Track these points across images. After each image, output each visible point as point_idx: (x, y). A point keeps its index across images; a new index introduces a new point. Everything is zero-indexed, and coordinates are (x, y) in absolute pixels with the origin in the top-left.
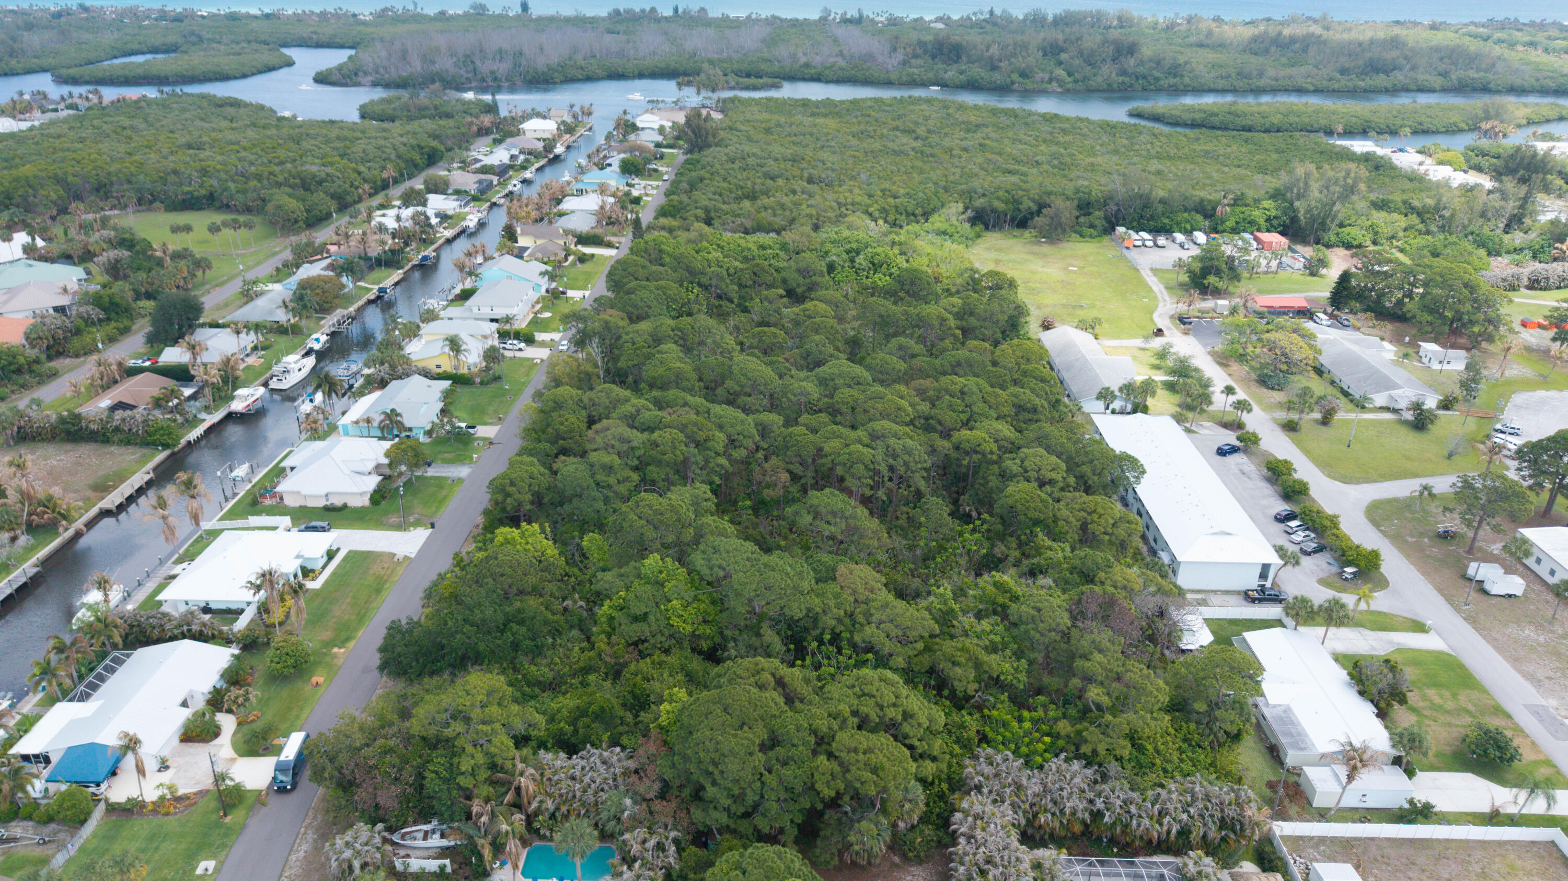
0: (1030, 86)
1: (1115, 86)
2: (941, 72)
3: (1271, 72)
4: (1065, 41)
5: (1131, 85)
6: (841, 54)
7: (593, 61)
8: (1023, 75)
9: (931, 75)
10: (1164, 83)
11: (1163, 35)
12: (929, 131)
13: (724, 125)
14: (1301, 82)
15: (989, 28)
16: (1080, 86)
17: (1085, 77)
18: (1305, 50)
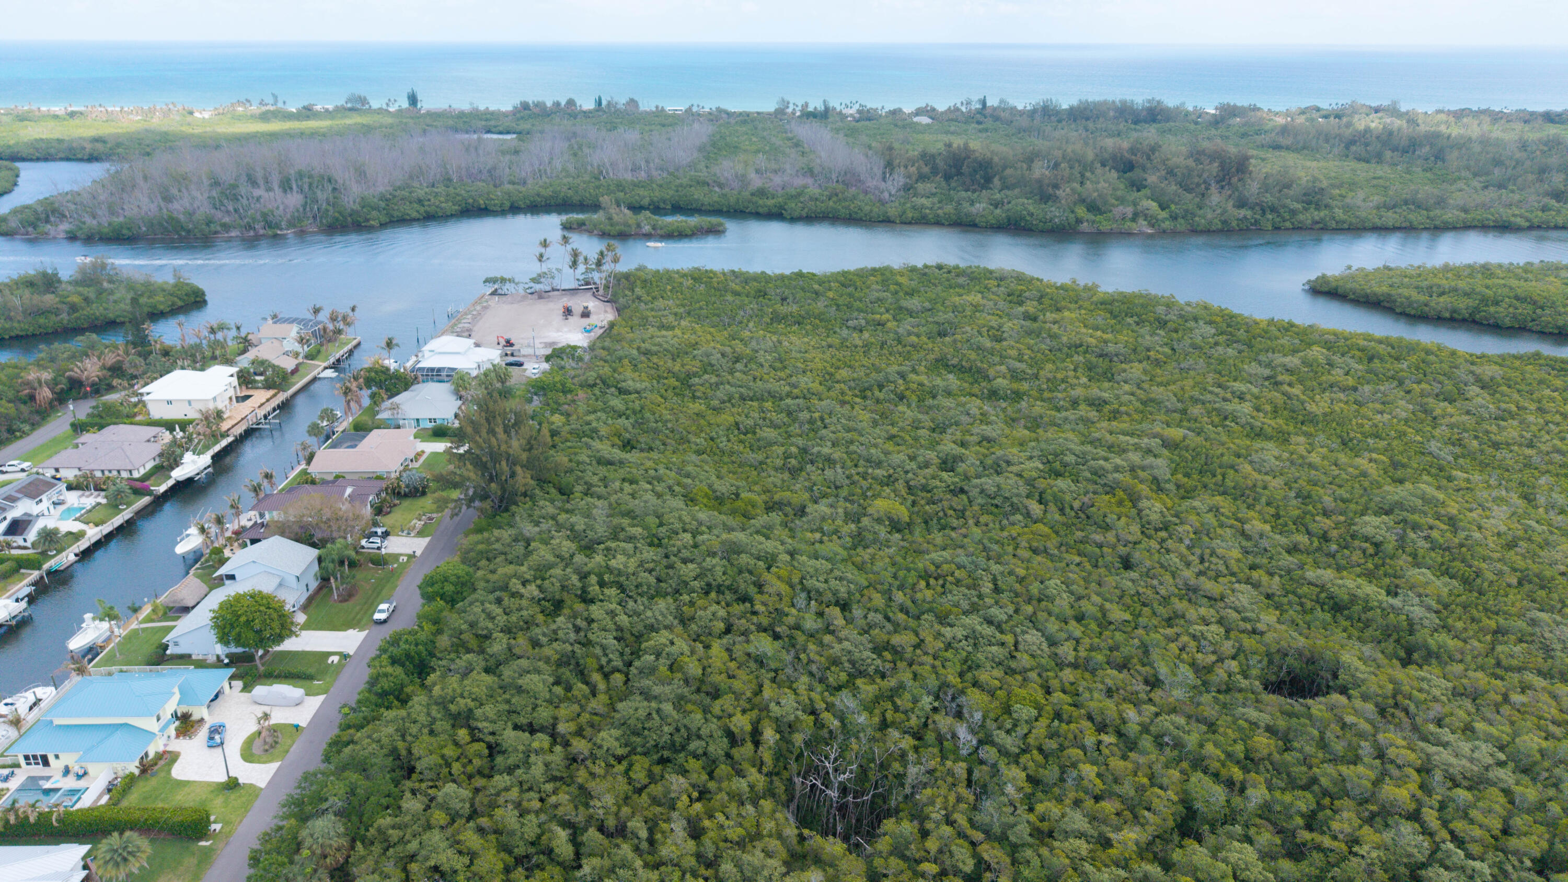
0: (1106, 226)
1: (1234, 224)
2: (966, 205)
3: (1457, 199)
4: (1133, 151)
5: (1256, 222)
6: (810, 172)
7: (441, 189)
8: (1093, 208)
9: (949, 208)
10: (1306, 217)
11: (1213, 132)
12: (1015, 376)
13: (591, 376)
14: (1506, 214)
15: (989, 123)
16: (1181, 225)
17: (1186, 211)
18: (1439, 156)
